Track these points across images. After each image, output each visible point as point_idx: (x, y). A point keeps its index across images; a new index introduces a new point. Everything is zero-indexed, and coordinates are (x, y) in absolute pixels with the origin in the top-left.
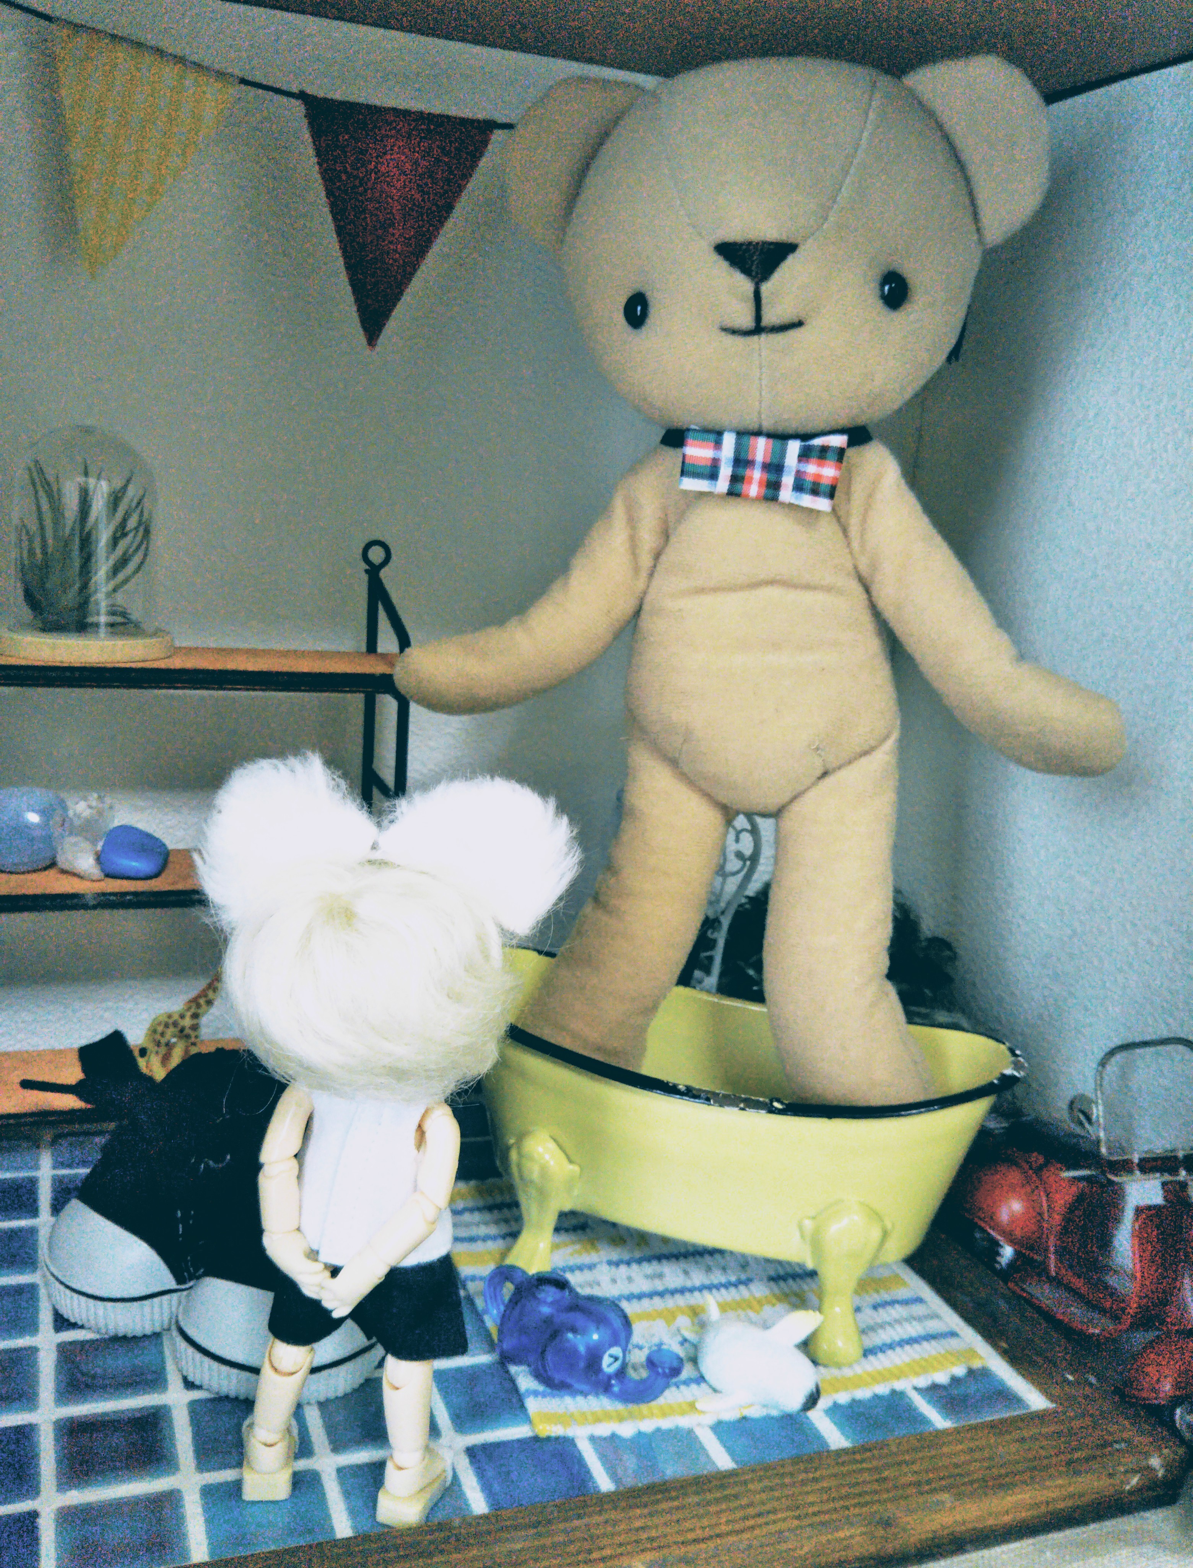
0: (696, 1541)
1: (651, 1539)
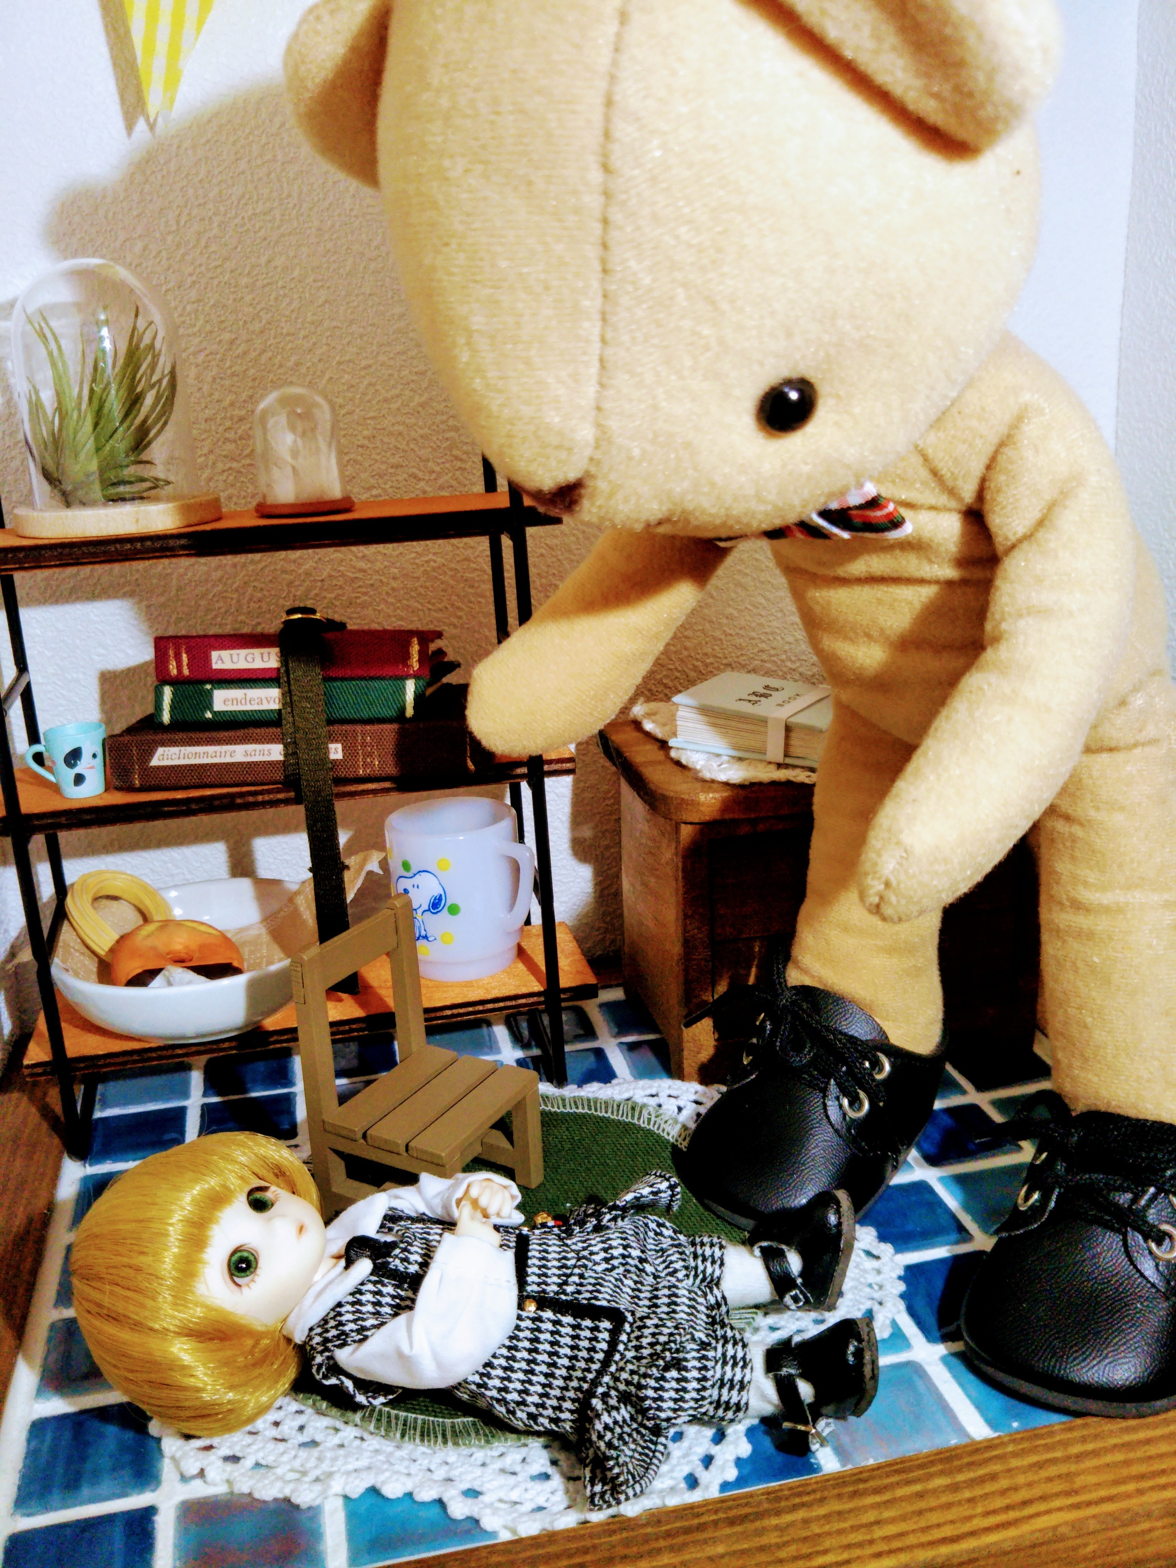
0: (944, 1541)
1: (886, 1539)
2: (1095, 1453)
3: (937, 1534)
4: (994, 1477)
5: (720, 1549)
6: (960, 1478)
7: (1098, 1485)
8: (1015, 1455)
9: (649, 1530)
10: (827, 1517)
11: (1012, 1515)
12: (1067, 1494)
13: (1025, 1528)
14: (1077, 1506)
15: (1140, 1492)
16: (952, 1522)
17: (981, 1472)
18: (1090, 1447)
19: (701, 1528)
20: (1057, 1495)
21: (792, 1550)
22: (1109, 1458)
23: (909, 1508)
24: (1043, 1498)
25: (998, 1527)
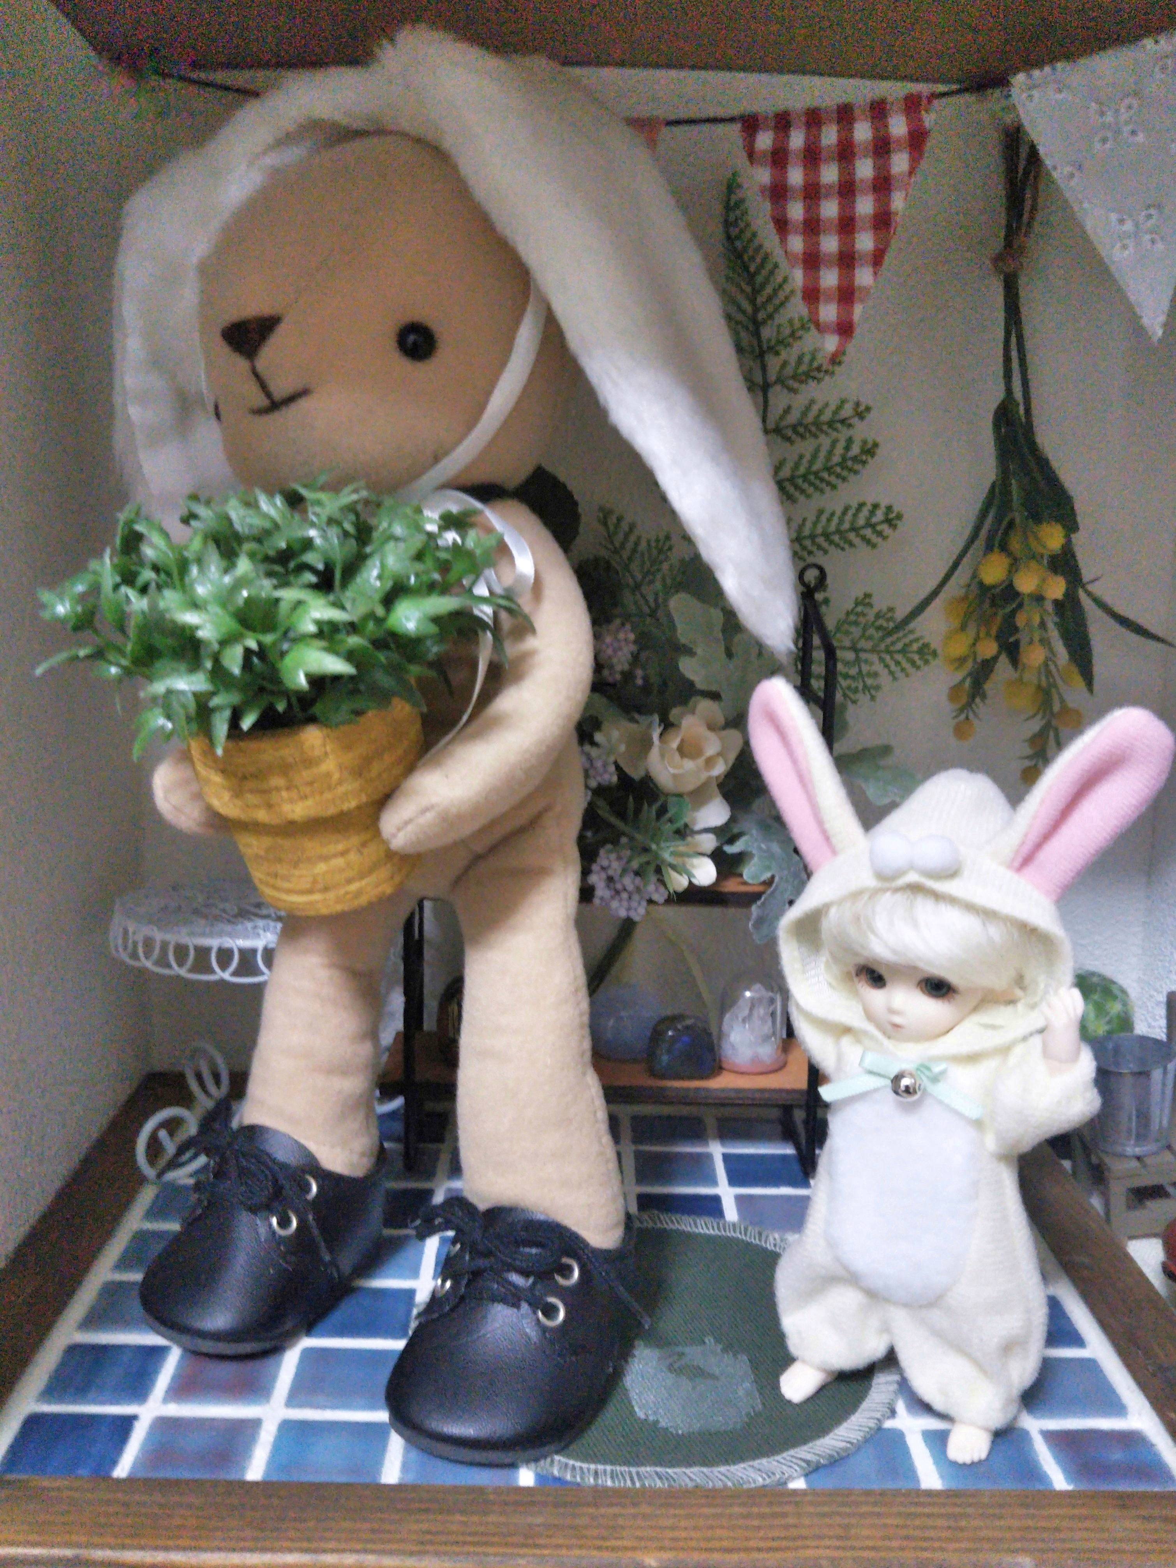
0: (721, 1550)
1: (674, 1539)
2: (878, 1515)
3: (717, 1544)
4: (785, 1515)
5: (539, 1520)
6: (755, 1510)
7: (868, 1538)
8: (811, 1503)
9: (492, 1497)
10: (634, 1516)
11: (785, 1543)
12: (839, 1538)
13: (789, 1555)
14: (844, 1548)
15: (902, 1549)
16: (735, 1539)
17: (776, 1509)
18: (877, 1509)
19: (533, 1503)
20: (830, 1538)
21: (595, 1532)
22: (889, 1521)
23: (702, 1522)
24: (819, 1537)
25: (770, 1549)
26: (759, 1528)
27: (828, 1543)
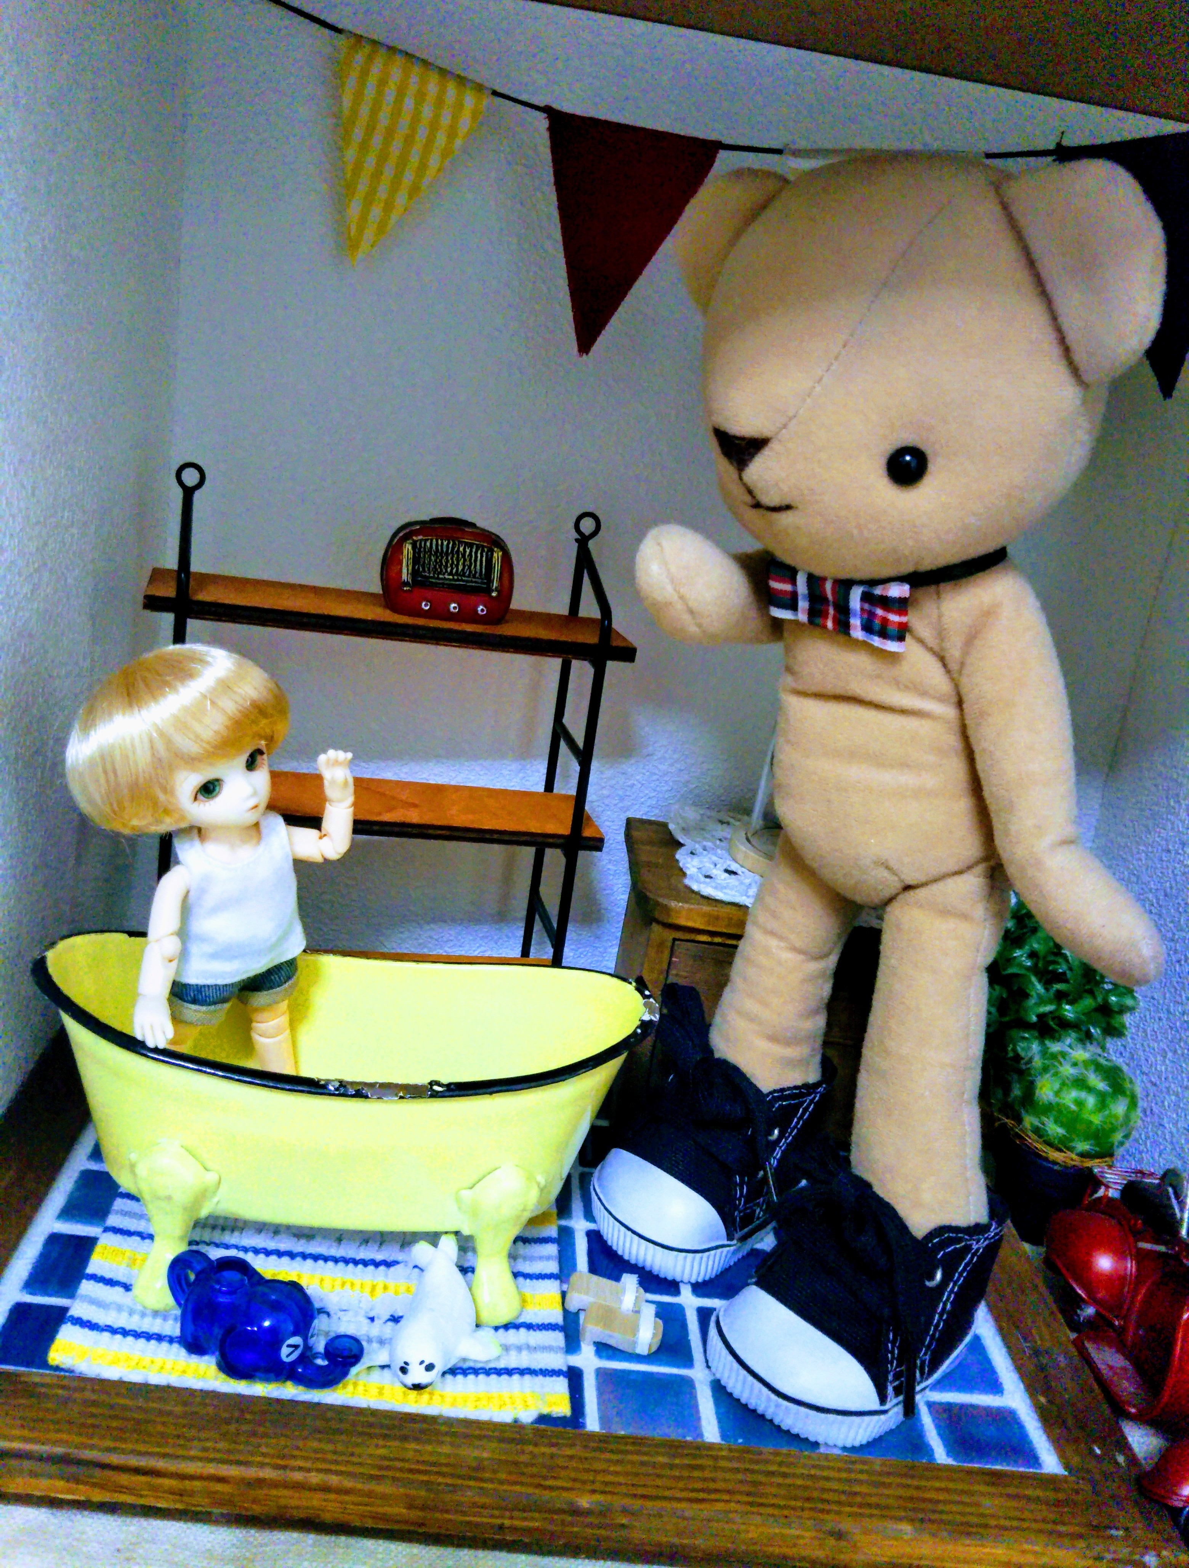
8: (724, 1458)
10: (570, 1457)
11: (701, 1495)
12: (748, 1494)
20: (741, 1493)
26: (680, 1478)
27: (738, 1497)
